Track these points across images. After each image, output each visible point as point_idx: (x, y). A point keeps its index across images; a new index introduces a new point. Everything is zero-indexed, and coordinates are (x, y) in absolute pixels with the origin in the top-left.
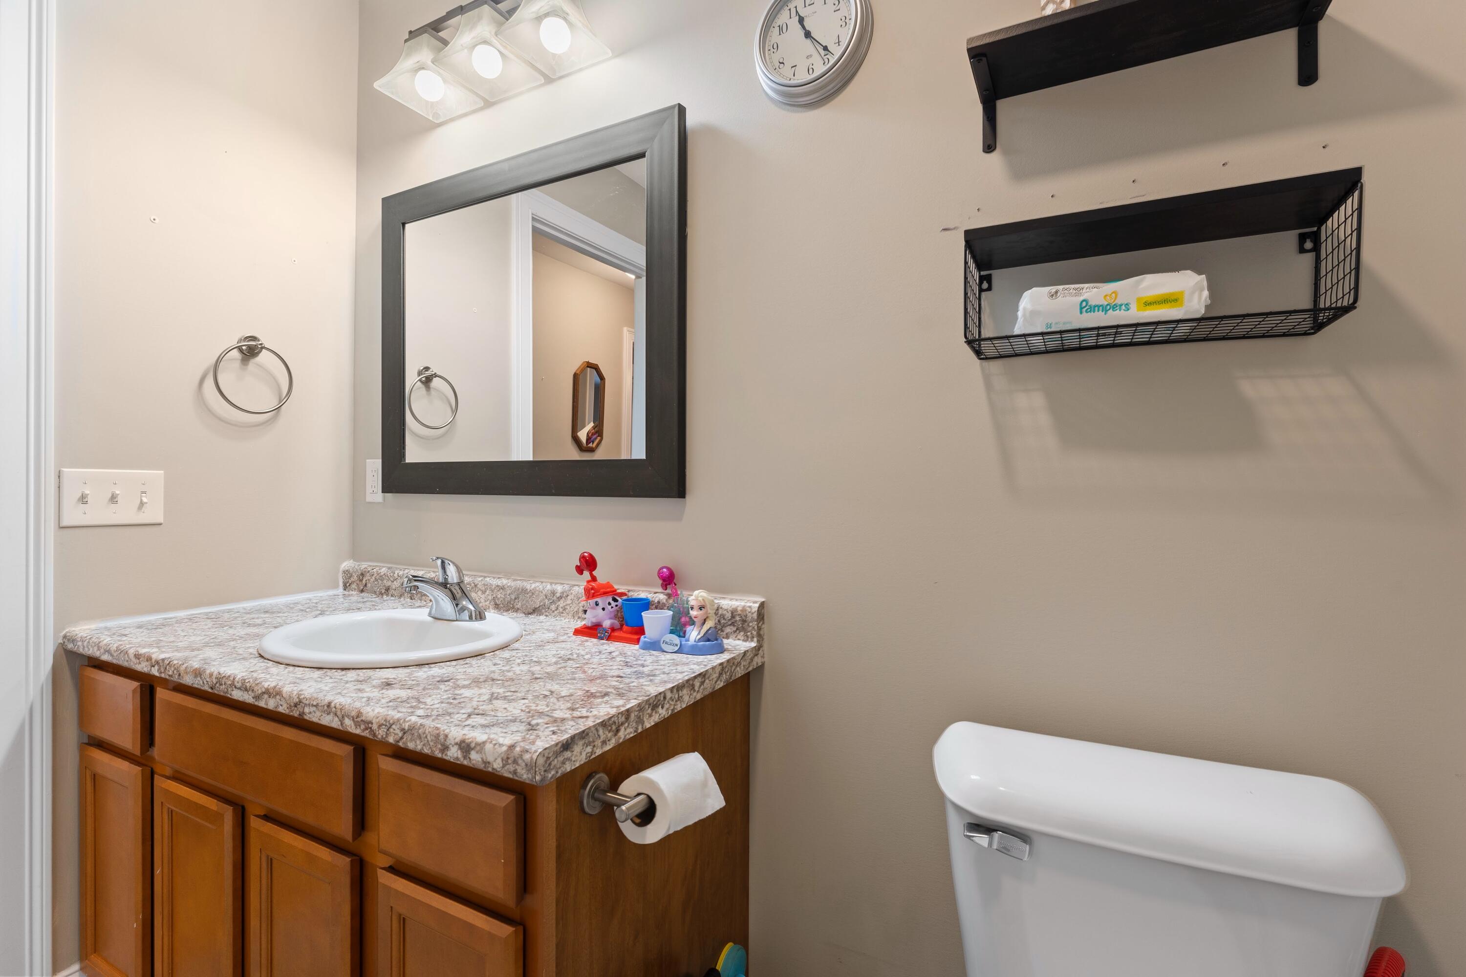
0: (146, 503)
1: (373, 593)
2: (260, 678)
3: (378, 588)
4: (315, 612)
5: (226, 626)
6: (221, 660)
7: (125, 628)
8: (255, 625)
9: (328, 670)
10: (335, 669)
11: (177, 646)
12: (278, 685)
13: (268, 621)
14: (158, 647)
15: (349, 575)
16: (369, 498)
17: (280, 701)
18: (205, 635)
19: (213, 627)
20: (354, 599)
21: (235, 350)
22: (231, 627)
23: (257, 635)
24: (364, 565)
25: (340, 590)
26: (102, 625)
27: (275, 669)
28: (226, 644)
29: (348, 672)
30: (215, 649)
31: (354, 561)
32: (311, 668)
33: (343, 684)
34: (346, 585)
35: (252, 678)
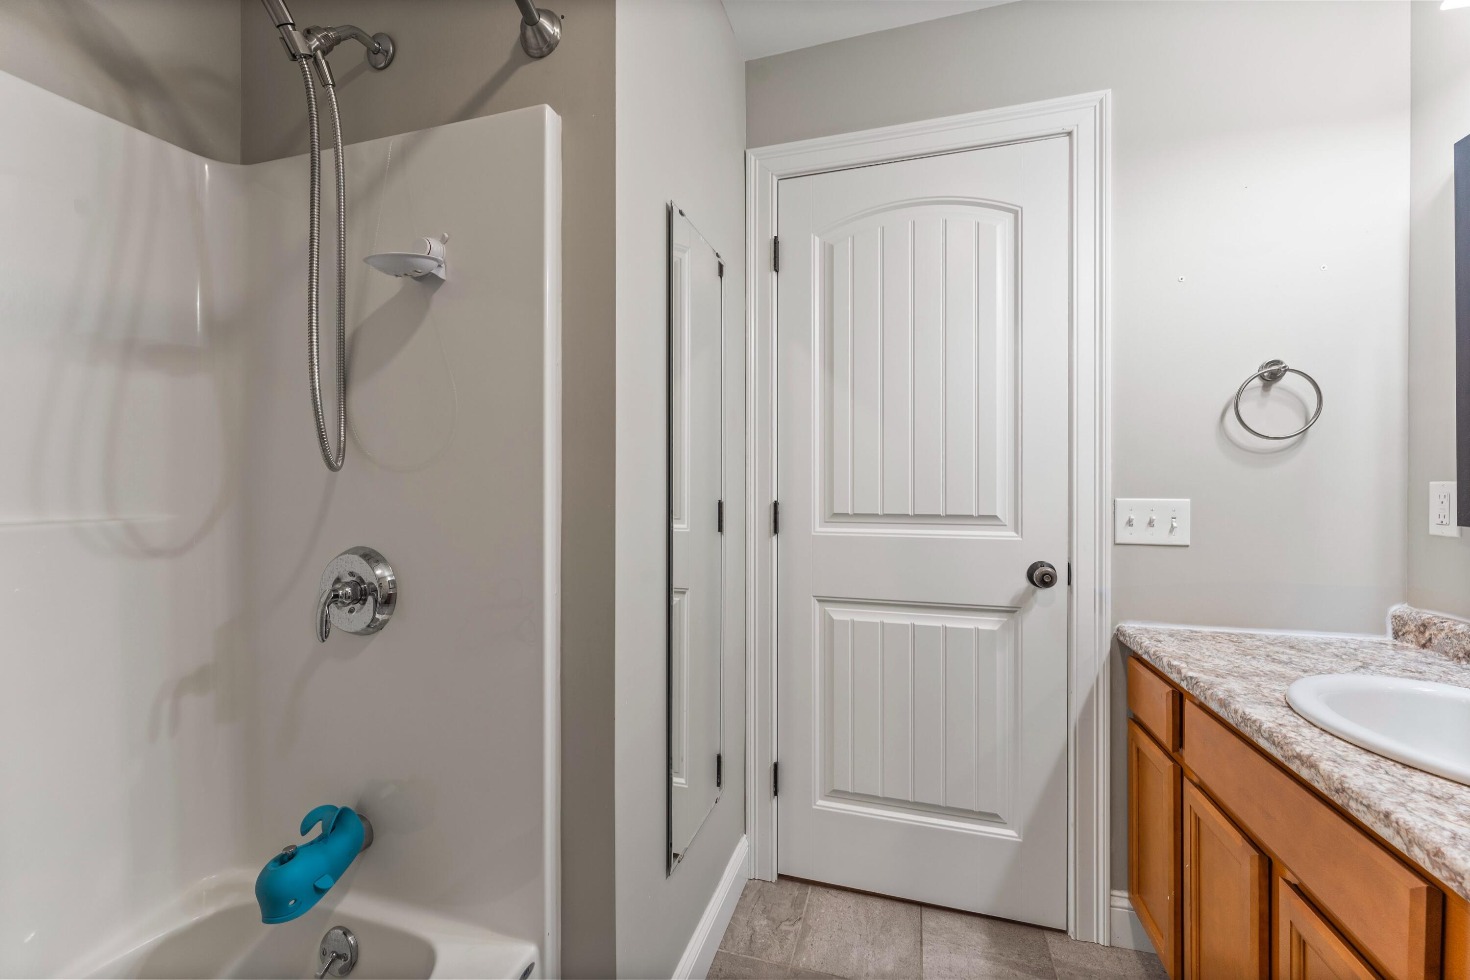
0: (1176, 527)
1: (1442, 653)
2: (1290, 737)
3: (1452, 648)
4: (1353, 663)
5: (1248, 655)
6: (1245, 697)
7: (1160, 634)
8: (1280, 662)
9: (1381, 758)
10: (1392, 760)
11: (1203, 666)
12: (1312, 755)
13: (1295, 660)
14: (1187, 663)
15: (1401, 622)
16: (1434, 530)
17: (1315, 776)
18: (1228, 661)
19: (1235, 653)
20: (1412, 654)
21: (1257, 379)
22: (1254, 658)
23: (1283, 676)
24: (1426, 615)
25: (1389, 638)
26: (1144, 626)
27: (1307, 731)
28: (1250, 678)
29: (1413, 772)
30: (1239, 681)
31: (1409, 605)
32: (1356, 746)
33: (1406, 791)
34: (1397, 633)
35: (1281, 733)
